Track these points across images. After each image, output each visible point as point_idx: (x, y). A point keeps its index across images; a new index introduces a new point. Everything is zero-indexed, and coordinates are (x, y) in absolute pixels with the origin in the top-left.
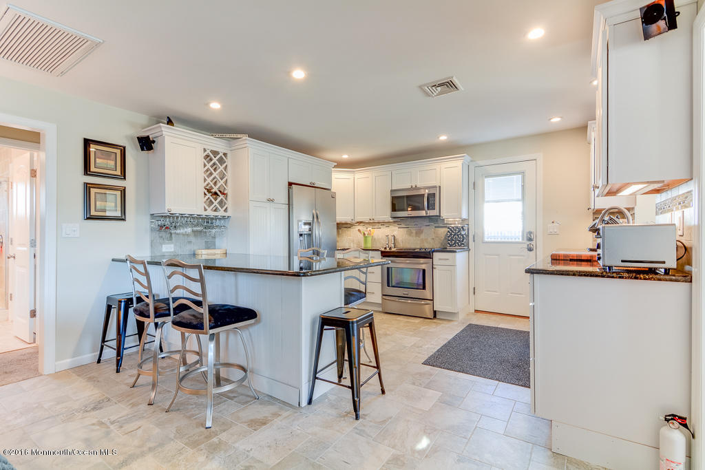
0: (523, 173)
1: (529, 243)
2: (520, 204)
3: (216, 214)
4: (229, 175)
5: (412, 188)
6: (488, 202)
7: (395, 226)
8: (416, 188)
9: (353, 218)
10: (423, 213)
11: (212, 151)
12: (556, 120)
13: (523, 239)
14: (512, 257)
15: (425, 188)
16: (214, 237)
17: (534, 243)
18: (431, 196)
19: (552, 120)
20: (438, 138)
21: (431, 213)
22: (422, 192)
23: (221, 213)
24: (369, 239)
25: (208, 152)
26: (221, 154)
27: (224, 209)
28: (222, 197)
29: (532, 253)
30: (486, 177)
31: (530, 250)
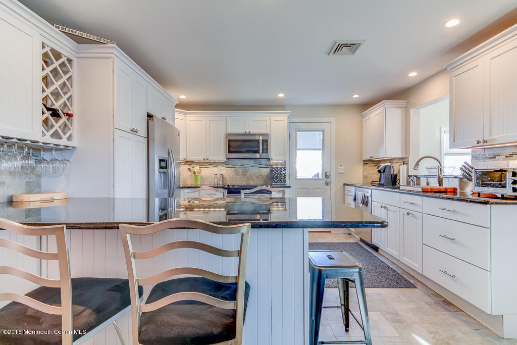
0: (323, 131)
1: (326, 179)
2: (320, 152)
3: (55, 141)
4: (75, 91)
5: (245, 134)
6: (300, 149)
7: (223, 166)
8: (250, 134)
9: (185, 158)
10: (258, 156)
11: (52, 50)
12: (356, 96)
13: (322, 177)
14: (315, 190)
15: (260, 135)
16: (40, 176)
17: (329, 180)
18: (265, 142)
19: (354, 96)
20: (277, 95)
21: (264, 155)
22: (257, 138)
23: (63, 142)
24: (199, 177)
25: (47, 49)
26: (64, 59)
27: (68, 135)
28: (64, 119)
29: (328, 187)
30: (298, 131)
31: (327, 184)
